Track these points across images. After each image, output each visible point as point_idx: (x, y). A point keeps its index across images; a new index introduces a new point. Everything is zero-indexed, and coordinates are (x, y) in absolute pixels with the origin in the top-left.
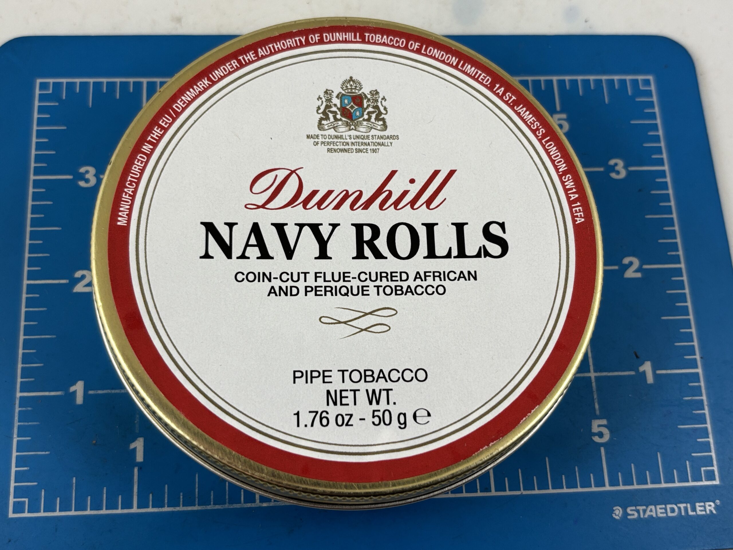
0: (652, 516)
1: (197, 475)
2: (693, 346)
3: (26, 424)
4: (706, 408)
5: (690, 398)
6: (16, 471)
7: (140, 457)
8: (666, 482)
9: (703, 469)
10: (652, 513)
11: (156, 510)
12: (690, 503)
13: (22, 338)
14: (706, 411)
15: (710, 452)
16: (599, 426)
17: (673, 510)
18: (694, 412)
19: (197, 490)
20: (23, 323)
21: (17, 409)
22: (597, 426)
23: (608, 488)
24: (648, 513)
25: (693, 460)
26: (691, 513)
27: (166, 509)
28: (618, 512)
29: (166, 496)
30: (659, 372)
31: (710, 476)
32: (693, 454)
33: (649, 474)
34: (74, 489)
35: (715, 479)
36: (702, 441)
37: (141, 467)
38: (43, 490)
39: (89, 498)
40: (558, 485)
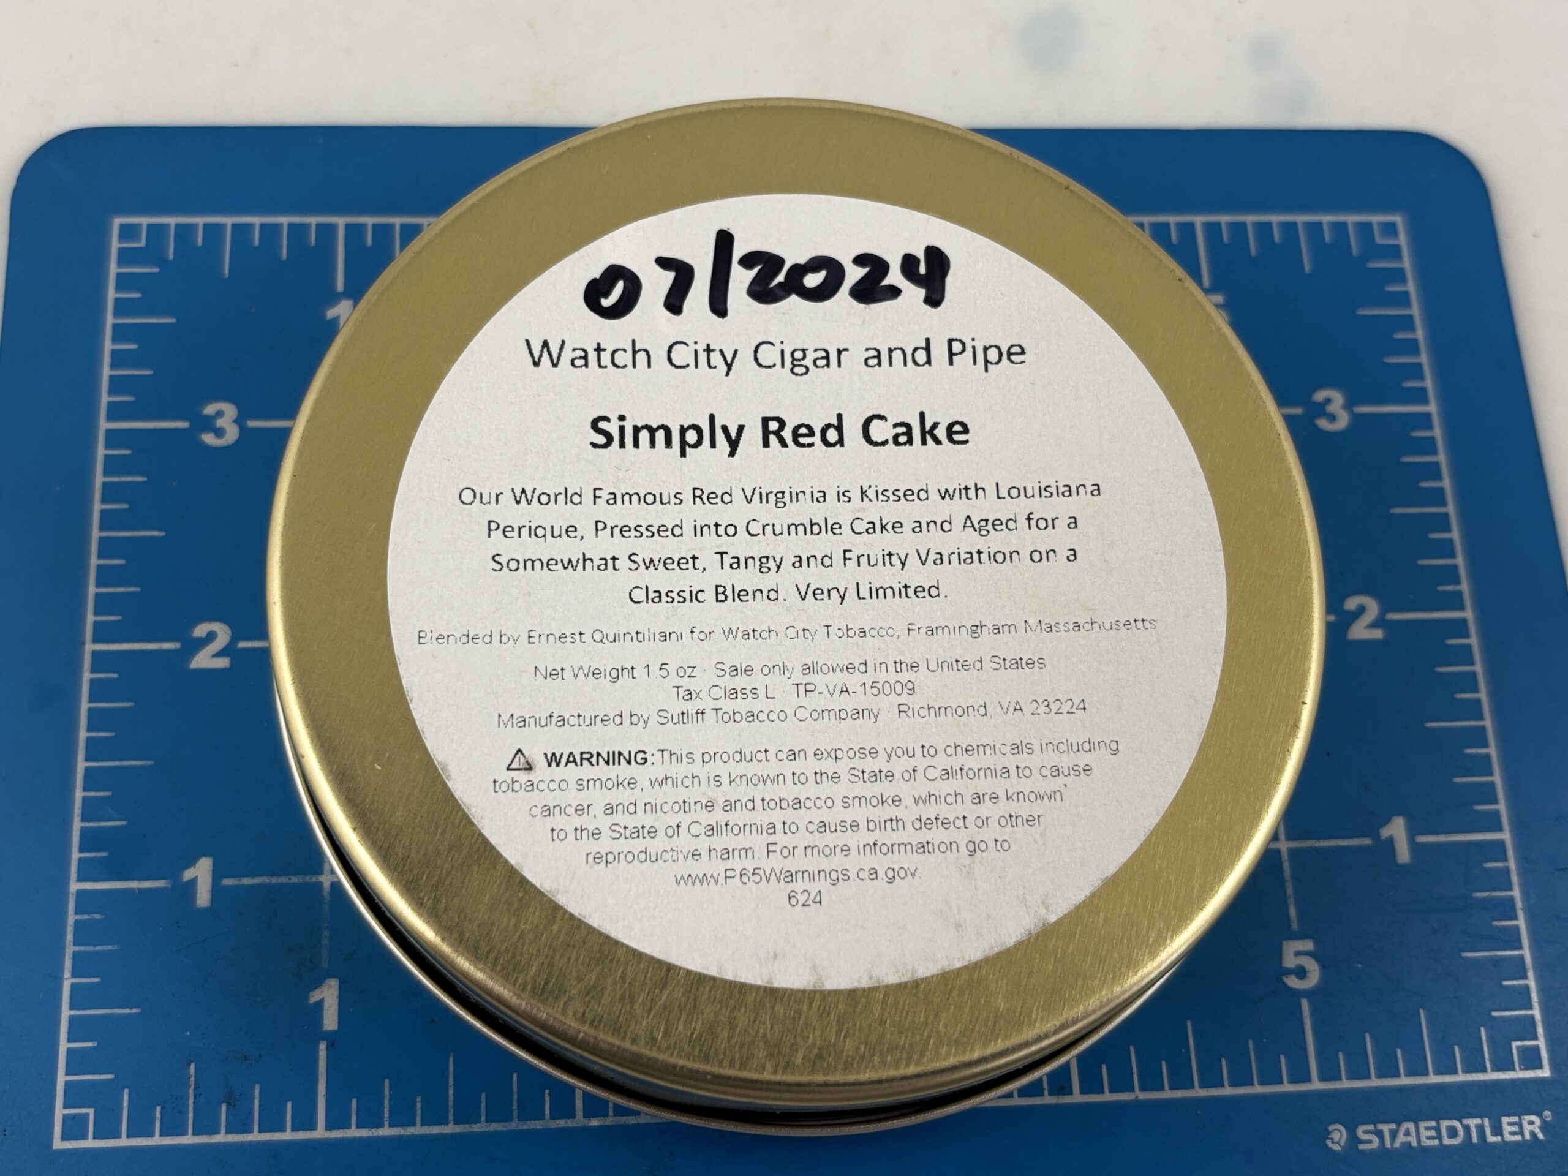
0: (1409, 1143)
1: (451, 1059)
2: (1492, 785)
3: (91, 948)
4: (1521, 914)
5: (1485, 894)
6: (69, 1051)
7: (330, 1021)
8: (1438, 1072)
9: (1515, 1044)
10: (1408, 1139)
11: (364, 1133)
12: (1489, 1117)
13: (81, 765)
14: (1521, 922)
15: (1531, 1007)
16: (1298, 954)
17: (1453, 1133)
18: (1496, 923)
19: (451, 1092)
20: (83, 734)
21: (72, 918)
22: (1292, 954)
23: (1317, 1085)
24: (1401, 1138)
25: (1494, 1025)
26: (1491, 1139)
27: (386, 1131)
28: (1338, 1136)
29: (387, 1103)
30: (1422, 839)
31: (1531, 1059)
32: (1494, 1014)
33: (1403, 1055)
34: (193, 1087)
35: (1541, 1067)
36: (1514, 986)
37: (333, 1040)
38: (126, 1091)
39: (224, 1107)
40: (1211, 1079)
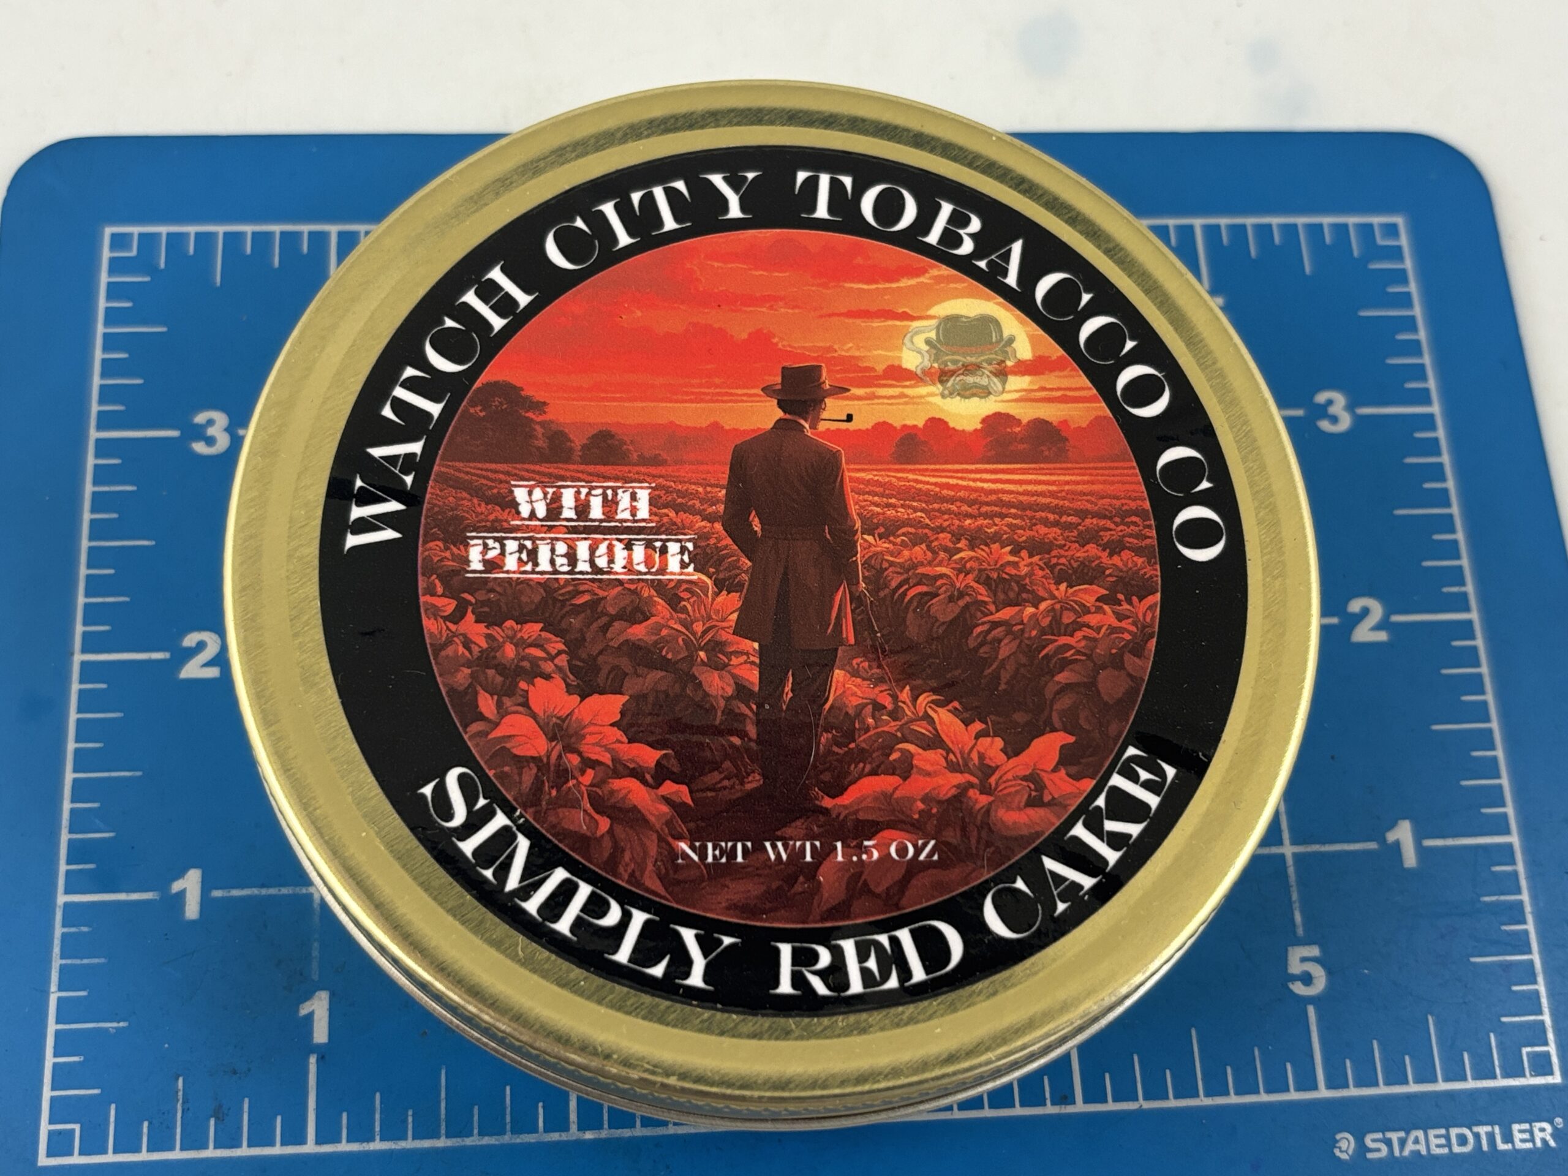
0: (1418, 1152)
1: (443, 1072)
2: (1500, 787)
3: (78, 962)
4: (1530, 918)
5: (1494, 898)
6: (55, 1065)
7: (321, 1034)
8: (1447, 1079)
9: (1525, 1050)
10: (1417, 1147)
11: (355, 1147)
12: (1499, 1125)
13: (69, 776)
14: (1530, 926)
15: (1541, 1013)
16: (1304, 960)
17: (1462, 1140)
18: (1504, 928)
19: (443, 1105)
20: (71, 746)
21: (59, 931)
22: (1298, 960)
23: (1323, 1093)
24: (1410, 1147)
25: (1503, 1031)
26: (1502, 1146)
27: (377, 1145)
28: (1346, 1145)
29: (377, 1116)
30: (1429, 843)
31: (1542, 1065)
32: (1504, 1019)
33: (1412, 1062)
34: (181, 1101)
35: (1551, 1073)
36: (1524, 991)
37: (324, 1054)
38: (113, 1106)
39: (212, 1121)
40: (1217, 1087)
